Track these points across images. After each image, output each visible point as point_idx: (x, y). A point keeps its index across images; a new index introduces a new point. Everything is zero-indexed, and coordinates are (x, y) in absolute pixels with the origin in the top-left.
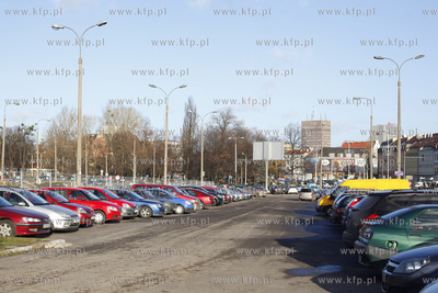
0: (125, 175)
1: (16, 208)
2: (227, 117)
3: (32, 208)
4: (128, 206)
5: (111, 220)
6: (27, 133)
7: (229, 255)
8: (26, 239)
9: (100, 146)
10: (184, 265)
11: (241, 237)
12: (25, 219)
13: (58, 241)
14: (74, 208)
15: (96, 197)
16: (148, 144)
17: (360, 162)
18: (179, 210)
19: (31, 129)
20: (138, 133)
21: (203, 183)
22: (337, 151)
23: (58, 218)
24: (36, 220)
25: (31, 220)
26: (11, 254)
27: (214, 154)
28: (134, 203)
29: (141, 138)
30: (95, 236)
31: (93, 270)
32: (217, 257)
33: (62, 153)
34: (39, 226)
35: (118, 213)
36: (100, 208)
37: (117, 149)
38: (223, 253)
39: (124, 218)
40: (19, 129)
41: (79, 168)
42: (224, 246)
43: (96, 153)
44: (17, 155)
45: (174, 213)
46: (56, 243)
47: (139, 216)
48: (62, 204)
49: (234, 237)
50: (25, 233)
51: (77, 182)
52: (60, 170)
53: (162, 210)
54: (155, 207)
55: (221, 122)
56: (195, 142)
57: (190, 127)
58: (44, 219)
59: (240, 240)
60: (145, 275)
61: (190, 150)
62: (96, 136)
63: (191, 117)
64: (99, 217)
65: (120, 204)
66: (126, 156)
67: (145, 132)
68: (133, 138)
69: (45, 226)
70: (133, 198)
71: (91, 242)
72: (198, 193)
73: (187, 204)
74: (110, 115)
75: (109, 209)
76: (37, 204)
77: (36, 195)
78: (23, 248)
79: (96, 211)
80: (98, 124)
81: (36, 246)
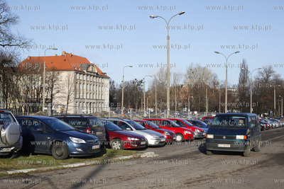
0: (201, 111)
1: (124, 132)
2: (269, 72)
3: (135, 132)
4: (198, 131)
5: (187, 139)
6: (138, 85)
7: (262, 164)
8: (129, 151)
9: (185, 92)
10: (229, 170)
11: (273, 152)
12: (129, 138)
13: (149, 153)
14: (163, 132)
15: (177, 125)
16: (216, 91)
19: (141, 82)
20: (209, 83)
23: (151, 139)
24: (136, 139)
25: (133, 139)
27: (260, 96)
28: (203, 129)
29: (212, 86)
30: (175, 150)
31: (168, 172)
33: (159, 96)
34: (138, 143)
35: (192, 135)
36: (180, 132)
37: (195, 94)
38: (259, 163)
39: (196, 139)
40: (134, 82)
41: (168, 107)
42: (260, 158)
43: (182, 97)
44: (133, 98)
46: (148, 154)
48: (155, 129)
49: (268, 152)
50: (128, 148)
51: (166, 115)
52: (159, 108)
55: (265, 75)
56: (247, 89)
57: (243, 79)
58: (142, 138)
59: (271, 154)
60: (202, 176)
61: (244, 94)
62: (182, 86)
63: (244, 72)
64: (179, 138)
65: (194, 129)
66: (202, 98)
67: (214, 83)
68: (205, 85)
69: (142, 143)
70: (202, 126)
71: (171, 154)
74: (191, 72)
75: (186, 132)
76: (138, 129)
77: (138, 124)
78: (126, 157)
79: (177, 134)
80: (183, 78)
81: (135, 156)
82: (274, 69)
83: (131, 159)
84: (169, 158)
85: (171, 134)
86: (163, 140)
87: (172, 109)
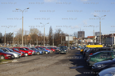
0: (35, 44)
1: (5, 52)
2: (60, 31)
3: (10, 52)
5: (30, 55)
7: (57, 63)
8: (7, 60)
9: (29, 38)
11: (61, 59)
12: (7, 55)
14: (20, 52)
15: (26, 50)
16: (41, 37)
17: (92, 41)
18: (47, 53)
19: (12, 33)
20: (38, 34)
21: (53, 46)
22: (86, 38)
23: (16, 55)
24: (10, 55)
25: (9, 55)
26: (3, 64)
27: (56, 39)
28: (35, 51)
29: (39, 36)
31: (22, 67)
32: (53, 64)
33: (19, 39)
34: (11, 57)
35: (31, 54)
36: (27, 52)
37: (33, 38)
38: (55, 63)
39: (33, 55)
40: (10, 34)
41: (23, 43)
42: (56, 61)
43: (28, 39)
44: (9, 40)
45: (45, 53)
46: (15, 61)
47: (37, 54)
48: (17, 51)
49: (59, 59)
50: (7, 58)
51: (22, 46)
52: (19, 43)
53: (42, 53)
54: (40, 52)
55: (58, 32)
56: (52, 37)
57: (51, 33)
58: (12, 55)
59: (60, 60)
60: (35, 69)
62: (28, 35)
63: (51, 31)
64: (26, 55)
65: (32, 51)
66: (35, 40)
67: (40, 34)
68: (37, 35)
71: (24, 60)
72: (52, 49)
73: (49, 51)
74: (31, 30)
75: (29, 53)
76: (11, 51)
77: (11, 49)
78: (6, 62)
79: (26, 53)
80: (28, 33)
81: (9, 62)
82: (61, 30)
83: (8, 63)
84: (22, 62)
85: (23, 53)
86: (20, 56)
87: (24, 44)
